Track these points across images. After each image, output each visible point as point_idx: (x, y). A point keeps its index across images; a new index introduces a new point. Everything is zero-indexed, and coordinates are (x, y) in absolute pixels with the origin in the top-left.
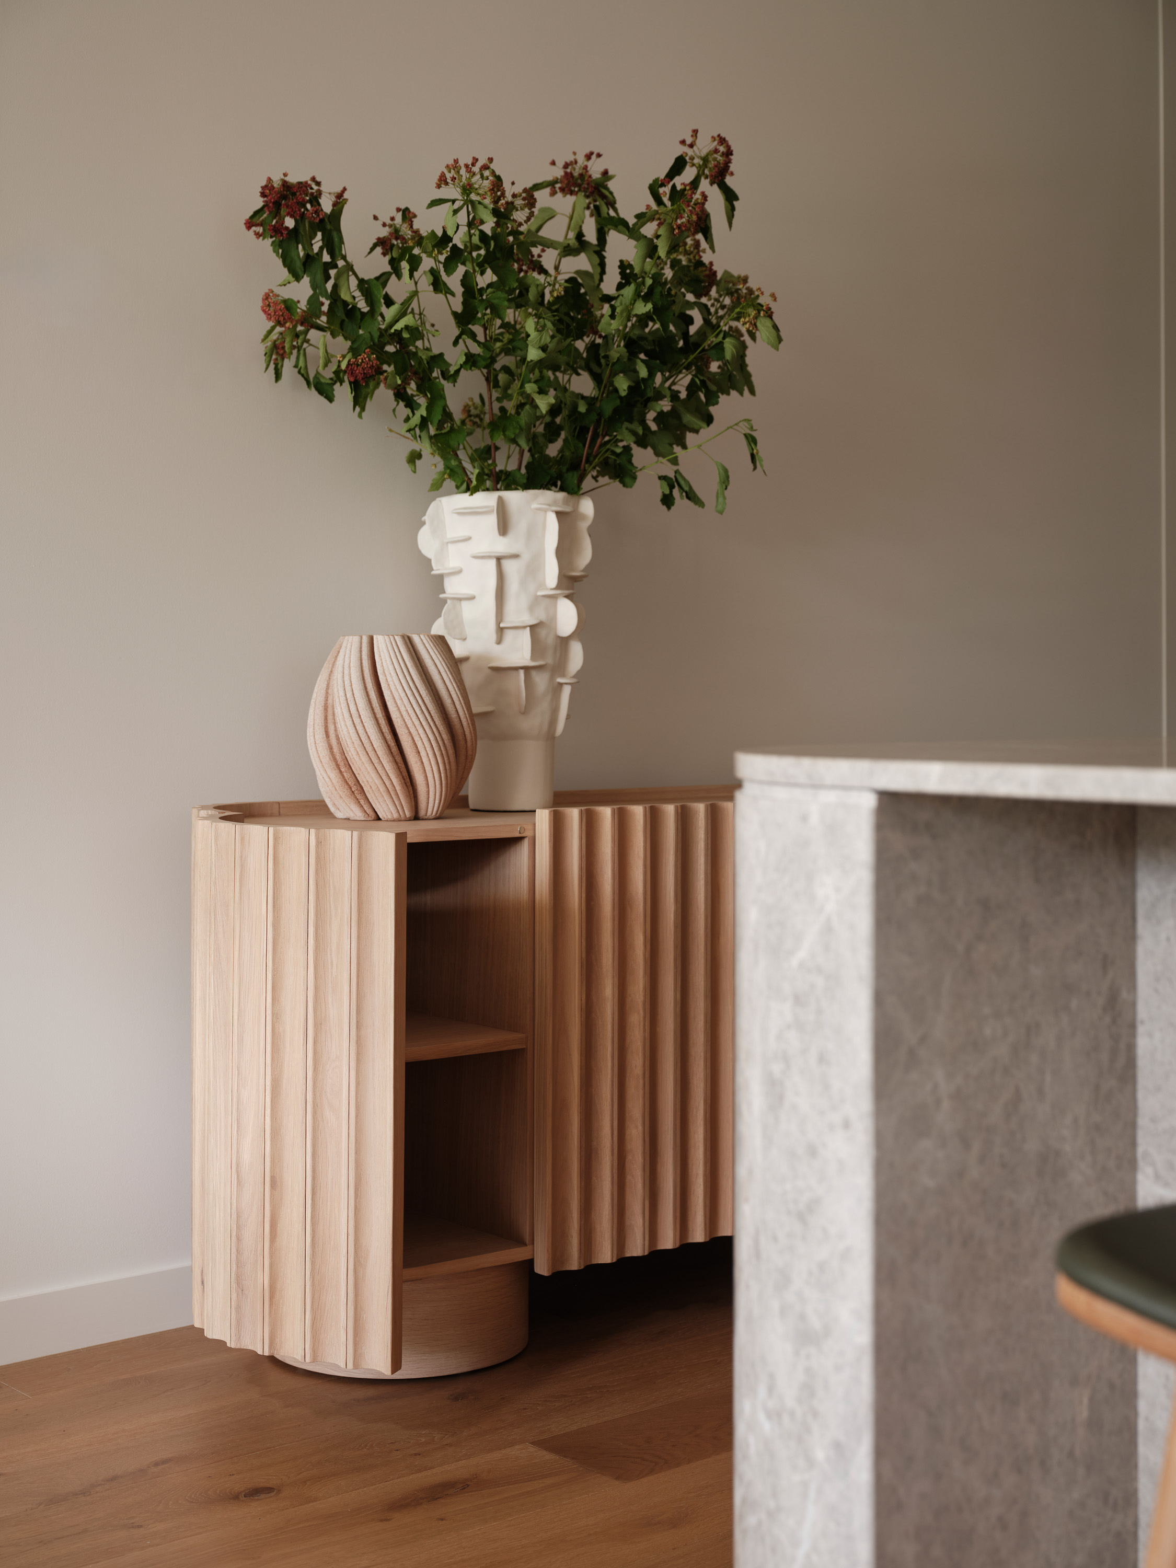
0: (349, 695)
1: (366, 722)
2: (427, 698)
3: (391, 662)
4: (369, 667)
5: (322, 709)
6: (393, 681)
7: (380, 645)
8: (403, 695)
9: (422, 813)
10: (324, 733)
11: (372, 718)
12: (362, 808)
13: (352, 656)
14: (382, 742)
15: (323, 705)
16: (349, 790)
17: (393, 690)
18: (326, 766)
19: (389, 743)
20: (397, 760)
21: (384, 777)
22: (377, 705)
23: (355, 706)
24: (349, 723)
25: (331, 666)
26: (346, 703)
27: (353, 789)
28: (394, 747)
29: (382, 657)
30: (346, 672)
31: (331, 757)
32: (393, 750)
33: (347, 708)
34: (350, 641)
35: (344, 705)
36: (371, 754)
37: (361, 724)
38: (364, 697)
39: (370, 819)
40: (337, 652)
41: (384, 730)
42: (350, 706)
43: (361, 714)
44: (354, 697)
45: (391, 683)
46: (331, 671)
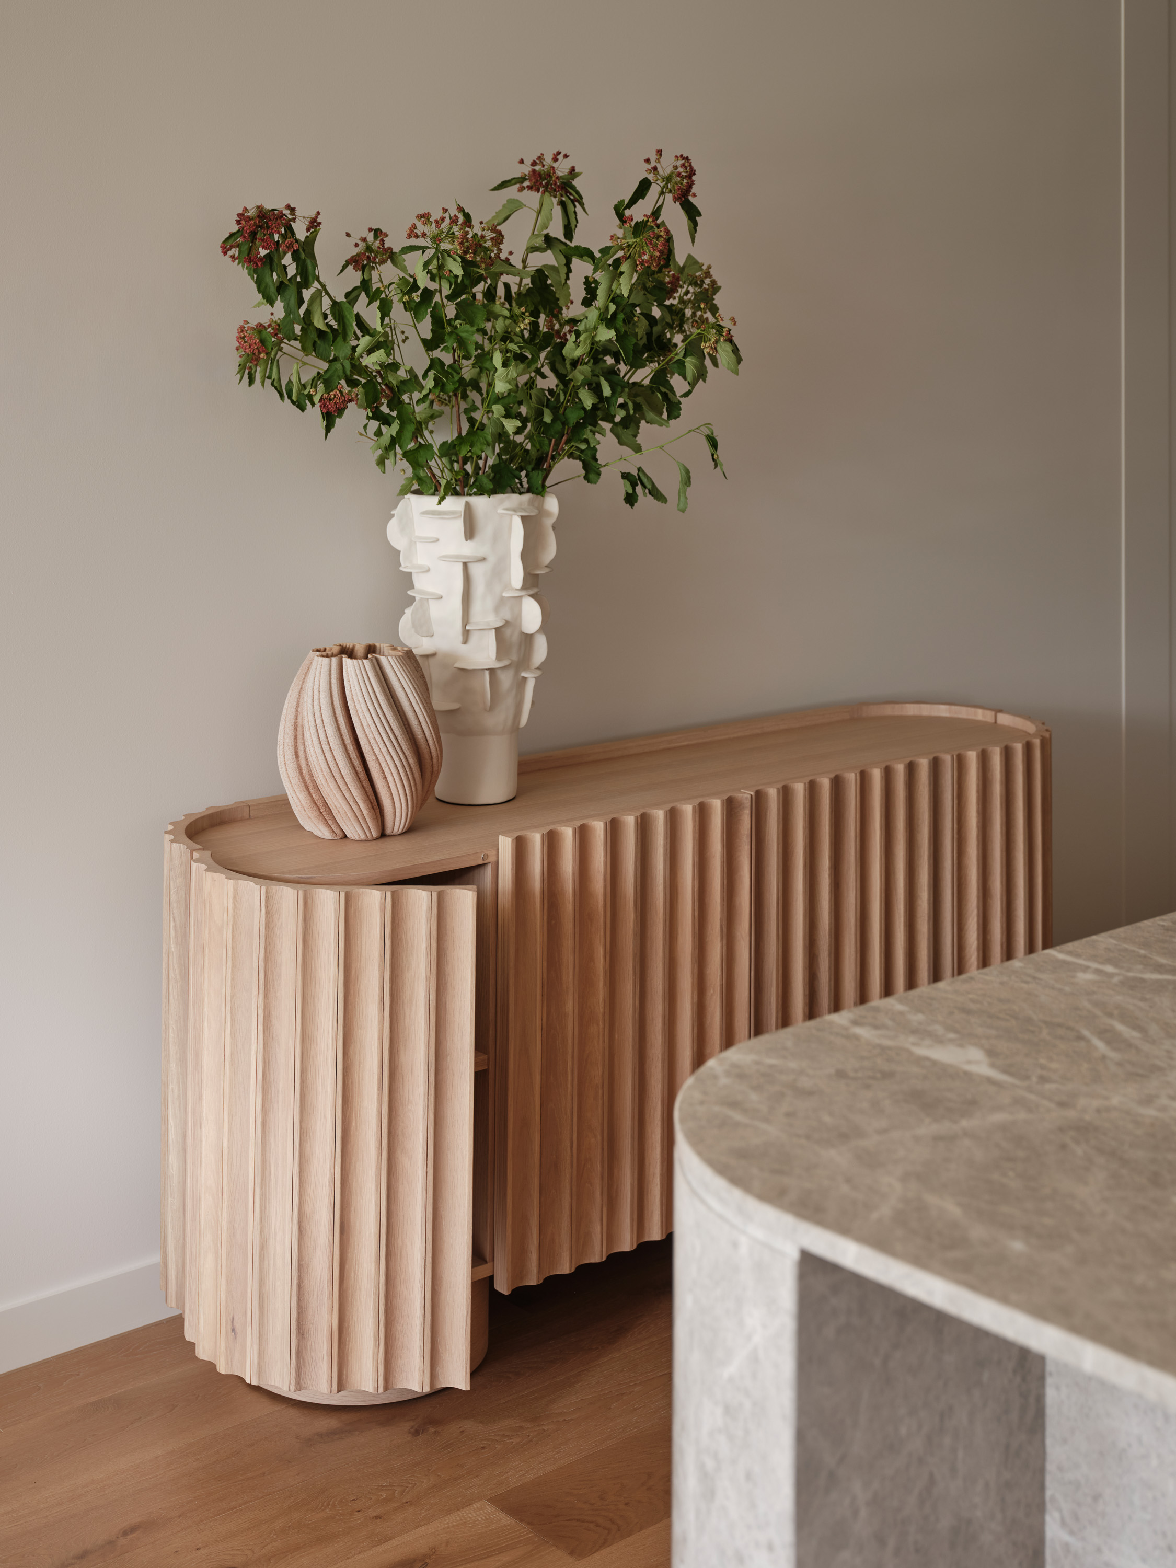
0: (318, 721)
1: (334, 750)
2: (395, 724)
3: (359, 688)
4: (338, 691)
5: (292, 728)
6: (361, 708)
7: (349, 669)
8: (371, 722)
9: (389, 828)
10: (294, 753)
11: (340, 746)
12: (330, 828)
13: (321, 680)
14: (350, 769)
15: (293, 724)
16: (318, 812)
17: (361, 717)
18: (295, 787)
19: (357, 769)
20: (365, 785)
22: (346, 731)
23: (324, 732)
24: (318, 750)
25: (301, 682)
26: (316, 730)
27: (322, 810)
28: (362, 773)
29: (351, 683)
30: (316, 697)
31: (300, 778)
32: (360, 776)
33: (316, 735)
34: (320, 663)
35: (313, 731)
36: (340, 781)
37: (329, 751)
38: (333, 723)
39: (338, 837)
40: (307, 668)
41: (352, 757)
42: (319, 732)
43: (330, 741)
44: (323, 723)
45: (359, 710)
46: (301, 689)
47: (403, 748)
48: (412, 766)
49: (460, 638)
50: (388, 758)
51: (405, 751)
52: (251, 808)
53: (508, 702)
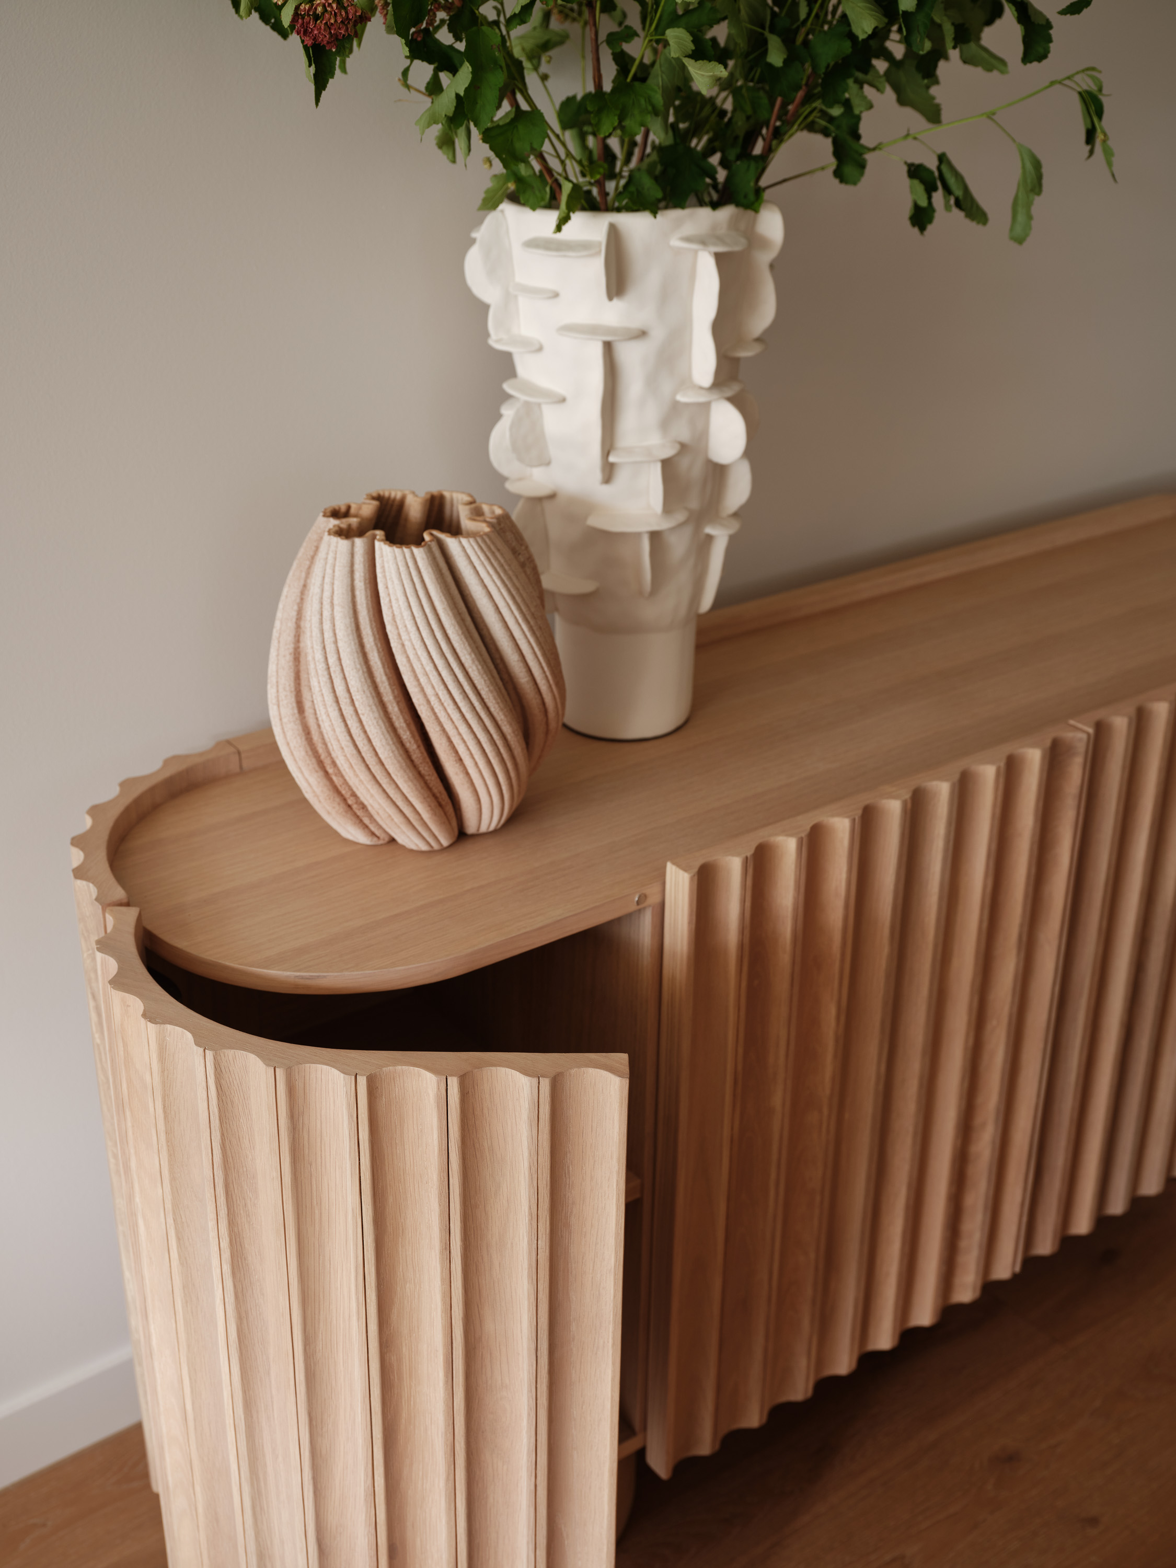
0: (332, 660)
1: (363, 714)
2: (474, 668)
3: (406, 604)
4: (367, 604)
5: (289, 658)
6: (410, 640)
7: (386, 565)
8: (429, 668)
9: (471, 828)
10: (294, 705)
11: (374, 707)
12: (366, 830)
13: (336, 583)
14: (394, 748)
15: (291, 650)
16: (342, 805)
17: (412, 657)
18: (301, 763)
19: (408, 745)
20: (423, 772)
21: (400, 803)
22: (384, 678)
23: (343, 682)
24: (334, 714)
25: (303, 575)
26: (327, 676)
27: (350, 802)
28: (417, 751)
29: (391, 591)
30: (326, 614)
31: (308, 749)
32: (414, 757)
33: (329, 685)
34: (332, 548)
35: (324, 679)
36: (376, 769)
37: (354, 717)
38: (358, 666)
39: (381, 842)
40: (314, 548)
41: (397, 724)
42: (335, 681)
43: (354, 698)
44: (341, 665)
45: (407, 643)
46: (305, 586)
47: (492, 709)
48: (509, 737)
49: (598, 475)
50: (463, 729)
51: (495, 714)
52: (243, 755)
53: (682, 580)
